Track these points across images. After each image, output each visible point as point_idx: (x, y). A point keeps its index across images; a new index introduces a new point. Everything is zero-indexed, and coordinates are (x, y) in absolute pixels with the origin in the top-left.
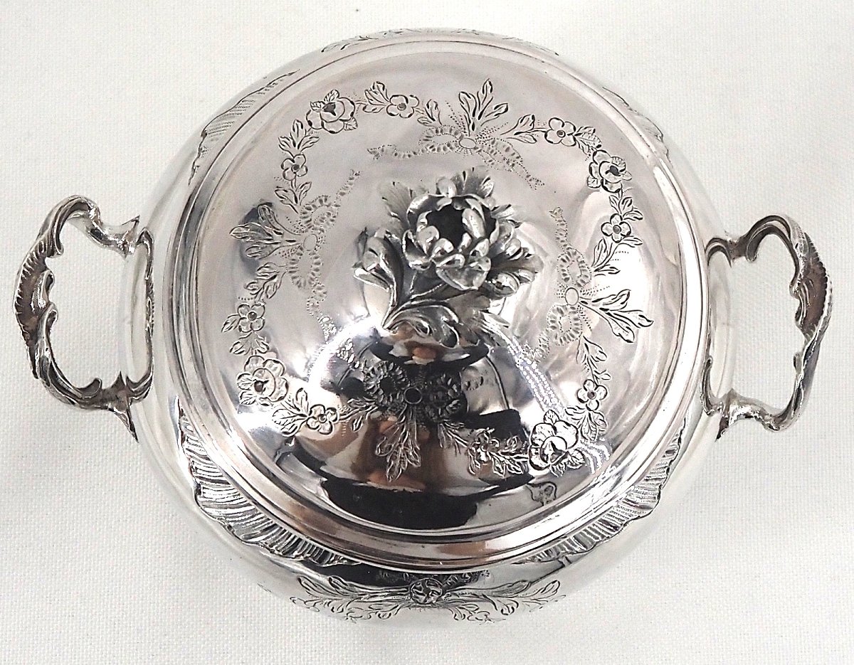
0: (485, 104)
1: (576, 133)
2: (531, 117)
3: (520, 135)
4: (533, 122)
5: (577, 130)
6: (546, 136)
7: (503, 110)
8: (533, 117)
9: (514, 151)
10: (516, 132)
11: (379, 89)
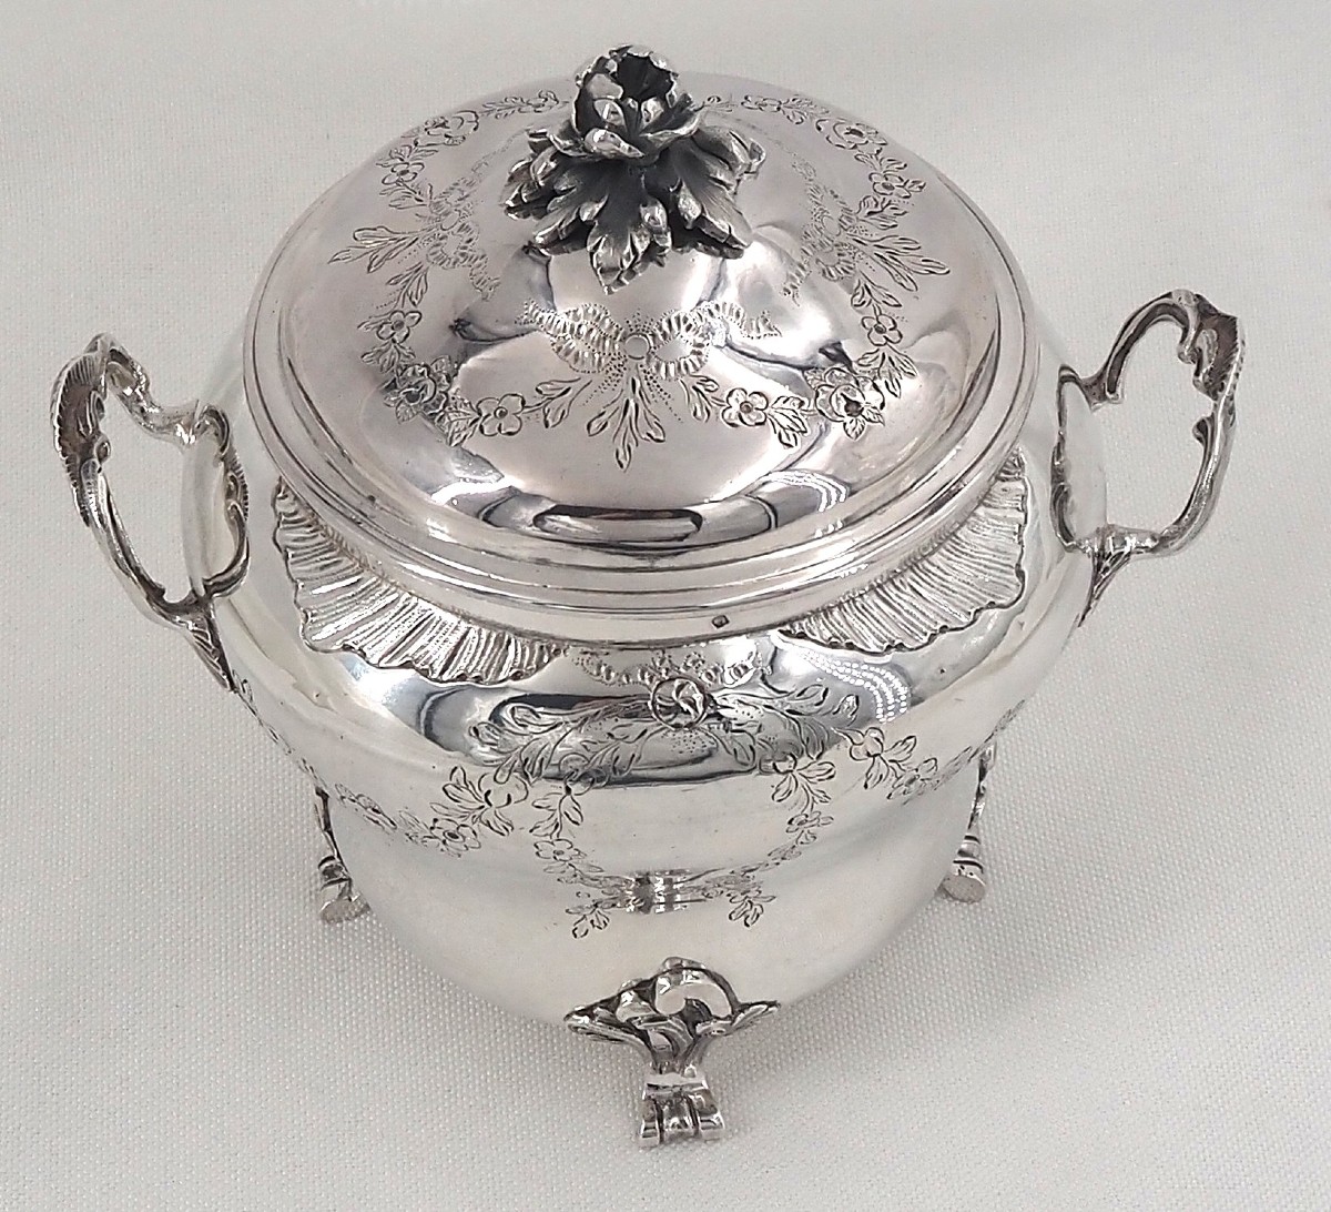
0: (623, 428)
1: (479, 423)
2: (551, 424)
3: (561, 391)
4: (546, 416)
5: (477, 428)
6: (523, 402)
7: (595, 425)
8: (547, 426)
9: (567, 358)
10: (570, 392)
11: (787, 435)
